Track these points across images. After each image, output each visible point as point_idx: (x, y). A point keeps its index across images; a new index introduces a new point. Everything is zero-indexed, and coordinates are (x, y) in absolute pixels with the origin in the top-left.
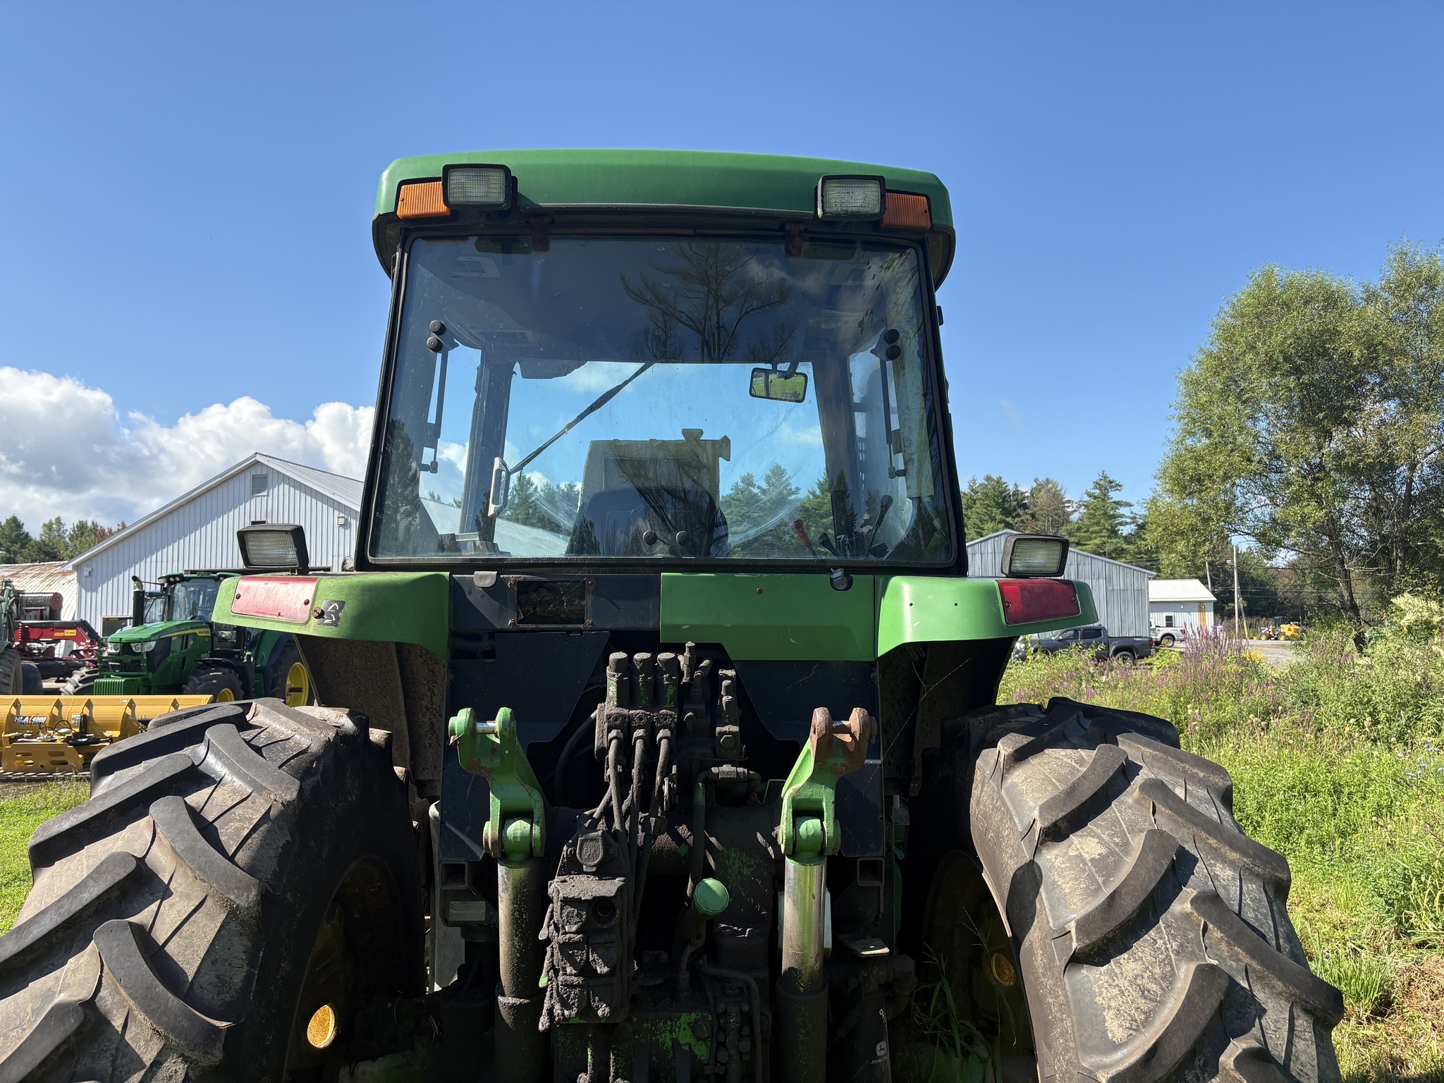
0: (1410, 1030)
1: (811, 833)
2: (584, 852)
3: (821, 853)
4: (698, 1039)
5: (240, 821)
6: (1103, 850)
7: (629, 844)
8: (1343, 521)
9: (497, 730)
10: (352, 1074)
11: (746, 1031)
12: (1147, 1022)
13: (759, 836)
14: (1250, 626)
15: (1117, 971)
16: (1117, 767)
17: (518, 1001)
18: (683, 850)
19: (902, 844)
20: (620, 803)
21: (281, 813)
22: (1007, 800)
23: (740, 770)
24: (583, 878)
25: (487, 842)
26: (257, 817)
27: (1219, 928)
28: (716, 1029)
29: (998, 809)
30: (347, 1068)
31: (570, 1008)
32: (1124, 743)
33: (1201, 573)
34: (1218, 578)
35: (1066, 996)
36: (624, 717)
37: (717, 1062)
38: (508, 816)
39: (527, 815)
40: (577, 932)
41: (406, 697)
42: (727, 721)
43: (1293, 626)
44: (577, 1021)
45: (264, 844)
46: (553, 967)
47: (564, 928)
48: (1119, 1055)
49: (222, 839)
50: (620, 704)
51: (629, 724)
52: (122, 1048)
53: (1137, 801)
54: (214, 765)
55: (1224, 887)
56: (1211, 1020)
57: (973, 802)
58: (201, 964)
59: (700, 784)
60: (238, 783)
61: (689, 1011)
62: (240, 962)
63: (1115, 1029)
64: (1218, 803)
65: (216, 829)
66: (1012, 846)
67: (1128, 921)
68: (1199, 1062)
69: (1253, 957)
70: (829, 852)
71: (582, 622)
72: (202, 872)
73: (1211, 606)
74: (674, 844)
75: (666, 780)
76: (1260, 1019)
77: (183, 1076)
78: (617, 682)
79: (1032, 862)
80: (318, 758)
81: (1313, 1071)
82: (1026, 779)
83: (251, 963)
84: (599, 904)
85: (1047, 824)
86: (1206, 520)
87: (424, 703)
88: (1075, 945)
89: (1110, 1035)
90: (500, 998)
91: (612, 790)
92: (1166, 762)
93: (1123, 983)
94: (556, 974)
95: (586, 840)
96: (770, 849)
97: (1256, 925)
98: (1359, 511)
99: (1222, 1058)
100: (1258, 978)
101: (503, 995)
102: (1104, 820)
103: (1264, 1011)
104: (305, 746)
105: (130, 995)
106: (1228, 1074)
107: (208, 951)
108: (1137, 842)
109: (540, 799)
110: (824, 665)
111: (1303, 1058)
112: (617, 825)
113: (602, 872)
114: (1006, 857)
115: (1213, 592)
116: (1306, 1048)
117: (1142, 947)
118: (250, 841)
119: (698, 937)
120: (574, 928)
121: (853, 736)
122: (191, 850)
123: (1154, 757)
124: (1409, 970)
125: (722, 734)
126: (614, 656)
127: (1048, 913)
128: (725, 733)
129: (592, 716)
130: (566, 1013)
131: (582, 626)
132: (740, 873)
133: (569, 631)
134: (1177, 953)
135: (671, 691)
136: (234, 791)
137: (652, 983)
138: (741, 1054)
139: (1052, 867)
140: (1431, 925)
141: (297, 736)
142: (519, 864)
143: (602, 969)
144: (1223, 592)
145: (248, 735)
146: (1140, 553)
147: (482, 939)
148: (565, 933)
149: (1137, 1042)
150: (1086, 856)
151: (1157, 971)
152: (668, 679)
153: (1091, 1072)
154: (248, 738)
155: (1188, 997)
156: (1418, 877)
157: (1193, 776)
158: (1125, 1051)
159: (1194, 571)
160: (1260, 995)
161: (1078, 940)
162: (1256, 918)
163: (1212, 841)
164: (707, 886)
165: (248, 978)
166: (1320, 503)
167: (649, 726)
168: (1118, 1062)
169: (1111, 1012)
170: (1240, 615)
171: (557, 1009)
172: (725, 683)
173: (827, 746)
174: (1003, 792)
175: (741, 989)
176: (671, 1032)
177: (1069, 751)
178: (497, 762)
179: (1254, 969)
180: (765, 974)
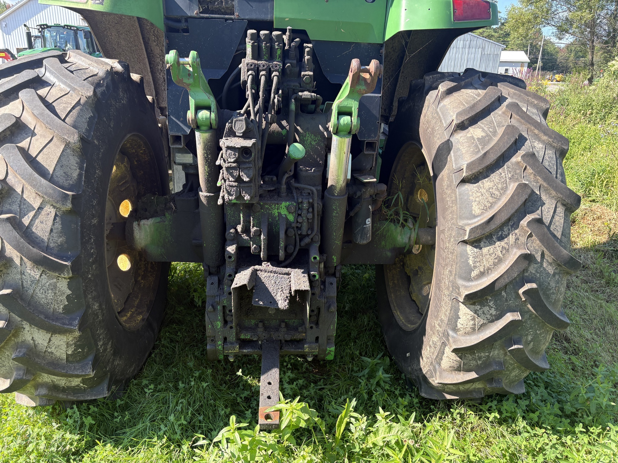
0: (581, 232)
1: (345, 123)
2: (236, 126)
3: (350, 133)
4: (290, 213)
5: (65, 104)
6: (483, 134)
7: (258, 126)
8: (598, 21)
9: (190, 62)
10: (139, 225)
11: (311, 210)
12: (491, 207)
13: (320, 126)
14: (542, 75)
15: (482, 186)
16: (496, 97)
17: (209, 194)
18: (284, 132)
19: (382, 147)
20: (254, 107)
21: (86, 102)
22: (440, 113)
23: (313, 94)
24: (236, 138)
25: (189, 120)
26: (74, 103)
27: (532, 168)
28: (297, 209)
29: (435, 118)
30: (137, 222)
31: (232, 195)
32: (501, 87)
33: (525, 49)
34: (532, 51)
35: (456, 197)
36: (255, 65)
37: (297, 222)
38: (198, 108)
39: (208, 108)
40: (234, 162)
41: (150, 64)
42: (307, 69)
43: (561, 75)
44: (235, 201)
45: (79, 115)
46: (223, 178)
47: (227, 160)
48: (476, 220)
49: (58, 111)
50: (253, 58)
51: (258, 68)
52: (23, 201)
53: (504, 113)
54: (49, 77)
55: (537, 152)
56: (521, 206)
57: (422, 116)
58: (55, 167)
59: (293, 100)
60: (62, 86)
61: (286, 201)
62: (75, 167)
63: (476, 210)
64: (541, 116)
65: (54, 106)
66: (439, 134)
67: (491, 164)
68: (511, 223)
69: (545, 181)
70: (353, 132)
71: (233, 14)
72: (49, 125)
73: (526, 65)
74: (280, 129)
75: (276, 96)
76: (542, 207)
77: (54, 214)
78: (252, 46)
79: (449, 140)
80: (103, 79)
81: (560, 229)
82: (450, 103)
83: (81, 168)
84: (244, 151)
85: (459, 122)
86: (536, 18)
87: (159, 67)
88: (464, 174)
89: (473, 212)
90: (200, 193)
91: (250, 101)
92: (520, 96)
93: (484, 191)
94: (225, 181)
95: (237, 120)
96: (325, 133)
97: (548, 168)
98: (608, 16)
99: (522, 222)
100: (545, 190)
101: (202, 191)
102: (486, 121)
103: (544, 204)
104: (96, 73)
105: (22, 178)
106: (523, 229)
107: (58, 161)
108: (500, 131)
109: (214, 100)
110: (357, 44)
111: (557, 224)
112: (252, 117)
113: (246, 136)
114: (436, 139)
115: (529, 58)
116: (560, 220)
117: (495, 177)
118: (71, 113)
119: (290, 171)
120: (232, 160)
121: (370, 74)
122: (42, 114)
123: (514, 94)
124: (586, 209)
125: (304, 76)
126: (250, 32)
127: (453, 162)
128: (306, 75)
129: (240, 66)
130: (230, 198)
131: (232, 17)
132: (311, 144)
133: (226, 20)
134: (510, 179)
135: (279, 52)
136: (61, 90)
137: (269, 189)
138: (308, 219)
139: (458, 141)
140: (598, 193)
141: (91, 68)
142: (206, 131)
143: (246, 179)
144: (534, 58)
145: (66, 65)
146: (500, 37)
147: (192, 171)
148: (229, 163)
149: (485, 215)
150: (476, 137)
151: (500, 186)
152: (278, 45)
153: (462, 227)
154: (66, 67)
155: (512, 197)
156: (599, 173)
157: (532, 103)
158: (479, 218)
159: (522, 47)
160: (544, 197)
161: (466, 172)
162: (549, 165)
163: (536, 131)
164: (295, 146)
165: (80, 175)
166: (590, 11)
167: (268, 70)
168: (475, 223)
169: (476, 203)
170: (539, 69)
171: (226, 197)
172: (307, 50)
173: (357, 79)
174: (438, 110)
175: (309, 194)
176: (278, 209)
177: (473, 90)
178: (191, 81)
179: (544, 186)
180: (320, 188)
